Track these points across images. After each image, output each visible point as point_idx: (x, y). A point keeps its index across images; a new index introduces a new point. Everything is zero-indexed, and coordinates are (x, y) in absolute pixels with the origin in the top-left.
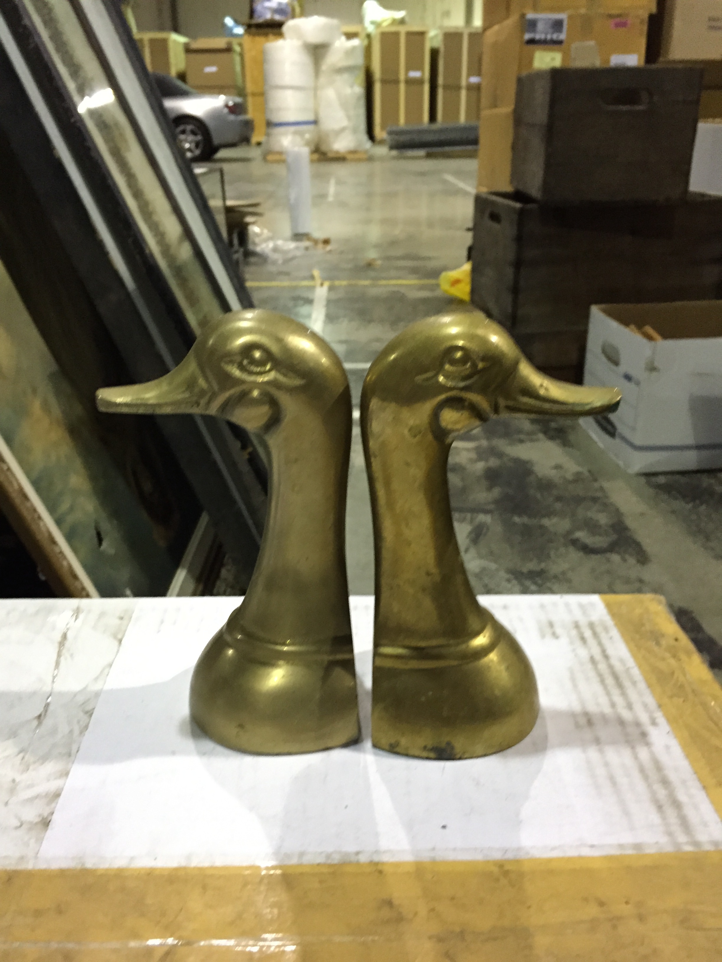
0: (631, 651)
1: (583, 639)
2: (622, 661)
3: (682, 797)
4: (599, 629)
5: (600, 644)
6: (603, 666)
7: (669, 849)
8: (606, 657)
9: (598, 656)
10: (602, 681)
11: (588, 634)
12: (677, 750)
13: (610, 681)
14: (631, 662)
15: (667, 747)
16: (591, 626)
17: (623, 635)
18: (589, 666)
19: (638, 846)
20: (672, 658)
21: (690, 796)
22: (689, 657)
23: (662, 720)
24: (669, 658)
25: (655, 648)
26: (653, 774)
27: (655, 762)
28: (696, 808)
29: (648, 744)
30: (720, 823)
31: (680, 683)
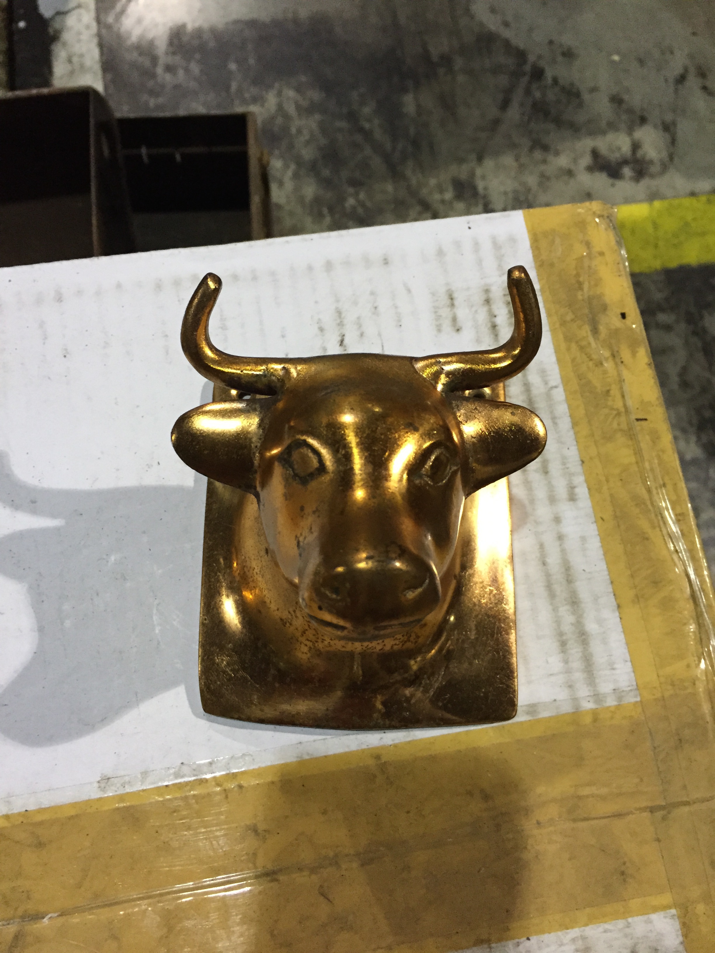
12: (594, 543)
19: (532, 709)
20: (610, 359)
21: (600, 622)
22: (634, 354)
23: (582, 491)
24: (607, 359)
25: (591, 340)
26: (560, 589)
27: (567, 568)
28: (605, 641)
29: (560, 538)
30: (629, 664)
31: (615, 412)
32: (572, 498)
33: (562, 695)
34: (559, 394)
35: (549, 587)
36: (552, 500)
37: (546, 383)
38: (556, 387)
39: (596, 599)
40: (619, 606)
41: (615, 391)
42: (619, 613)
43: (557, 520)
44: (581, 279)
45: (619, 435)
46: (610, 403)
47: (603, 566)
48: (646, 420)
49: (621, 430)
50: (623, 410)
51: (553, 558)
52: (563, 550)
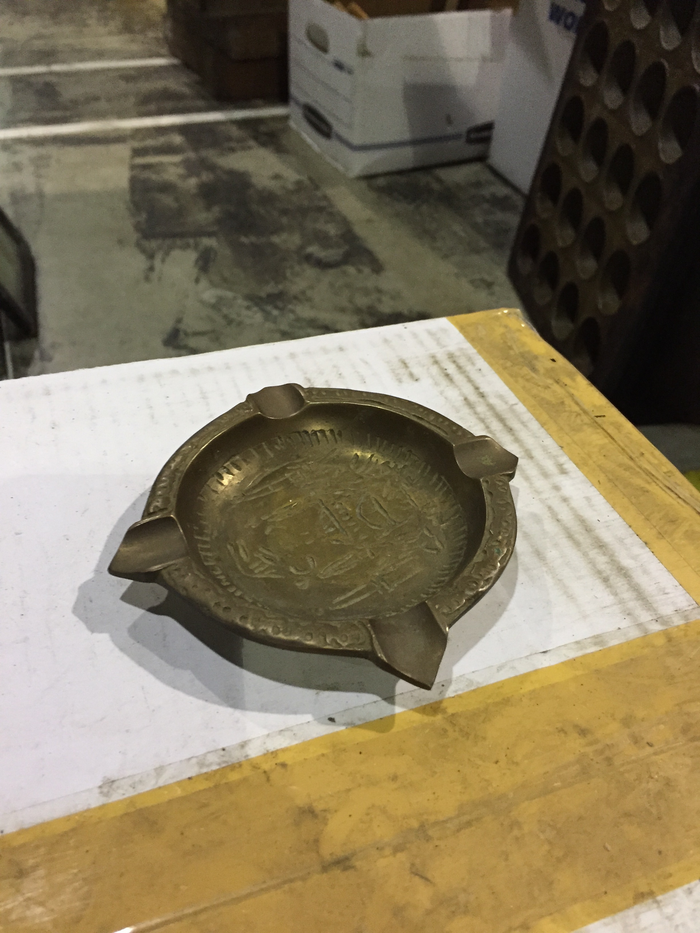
0: (507, 383)
1: (448, 377)
2: (501, 397)
3: (626, 562)
4: (462, 361)
5: (470, 380)
6: (481, 409)
7: (635, 634)
8: (482, 395)
9: (473, 397)
11: (451, 369)
12: (599, 500)
13: (496, 425)
14: (512, 398)
15: (588, 499)
16: (451, 357)
17: (491, 364)
18: (467, 411)
19: (598, 639)
20: (555, 384)
21: (635, 558)
22: (574, 380)
23: (570, 466)
24: (552, 384)
25: (534, 375)
26: (581, 538)
27: (582, 521)
28: (645, 572)
29: (565, 500)
30: (680, 588)
31: (575, 414)
32: (563, 472)
33: (625, 624)
34: (521, 408)
35: (570, 536)
36: (545, 475)
37: (506, 403)
38: (516, 404)
39: (620, 540)
41: (568, 401)
42: (650, 549)
43: (556, 488)
44: (509, 344)
45: (585, 427)
46: (567, 409)
47: (616, 515)
48: (604, 416)
49: (586, 424)
50: (581, 412)
51: (565, 515)
52: (572, 509)
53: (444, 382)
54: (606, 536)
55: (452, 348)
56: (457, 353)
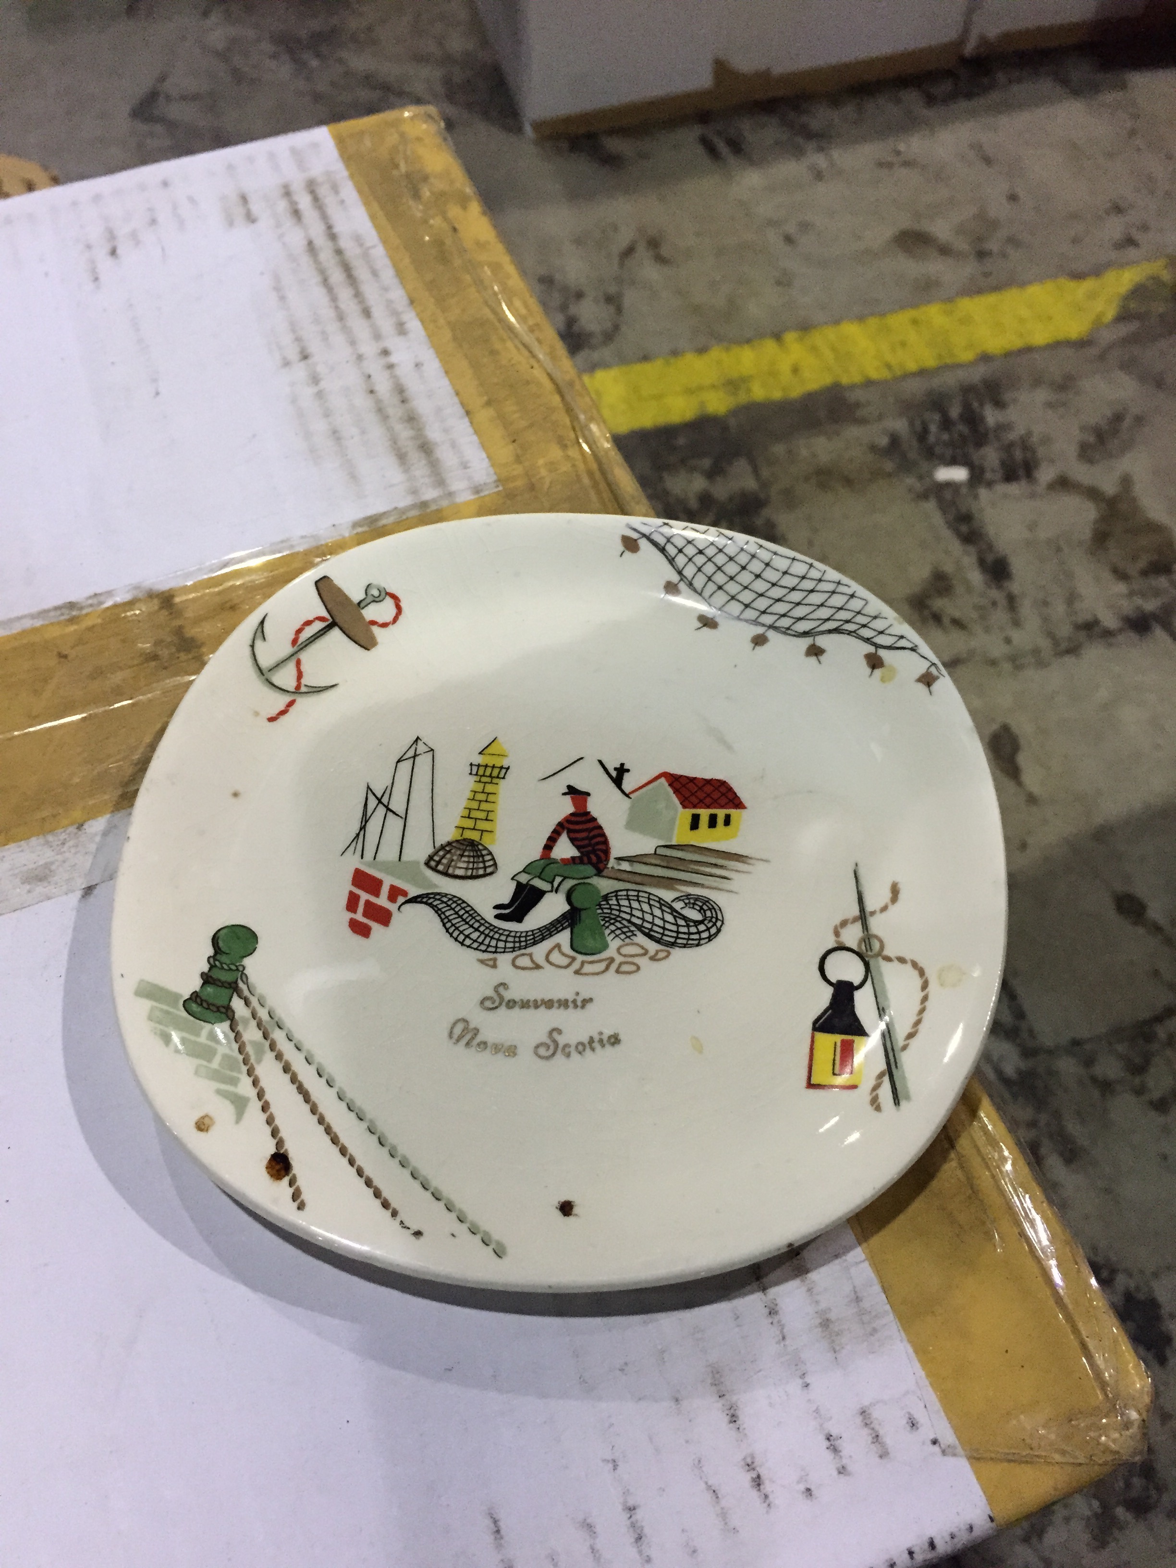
0: (373, 217)
1: (296, 214)
2: (358, 240)
3: (433, 435)
4: (323, 191)
5: (324, 217)
6: (326, 255)
8: (333, 237)
9: (321, 241)
10: (325, 281)
11: (304, 202)
12: (433, 365)
13: (337, 276)
14: (371, 237)
15: (419, 364)
16: (311, 187)
17: (360, 191)
18: (305, 260)
21: (446, 431)
23: (414, 324)
26: (395, 411)
27: (400, 391)
28: (454, 445)
29: (391, 367)
30: (487, 460)
32: (402, 332)
33: (405, 502)
34: (379, 252)
35: (380, 411)
36: (377, 336)
37: (361, 245)
38: (374, 247)
39: (439, 410)
40: (468, 413)
42: (469, 418)
43: (385, 353)
44: (396, 161)
47: (445, 382)
51: (383, 386)
52: (394, 377)
53: (288, 222)
54: (423, 406)
55: (316, 170)
56: (320, 179)
